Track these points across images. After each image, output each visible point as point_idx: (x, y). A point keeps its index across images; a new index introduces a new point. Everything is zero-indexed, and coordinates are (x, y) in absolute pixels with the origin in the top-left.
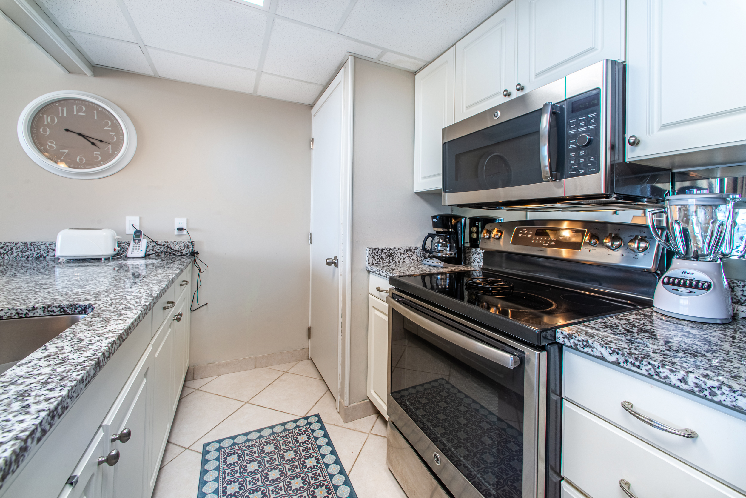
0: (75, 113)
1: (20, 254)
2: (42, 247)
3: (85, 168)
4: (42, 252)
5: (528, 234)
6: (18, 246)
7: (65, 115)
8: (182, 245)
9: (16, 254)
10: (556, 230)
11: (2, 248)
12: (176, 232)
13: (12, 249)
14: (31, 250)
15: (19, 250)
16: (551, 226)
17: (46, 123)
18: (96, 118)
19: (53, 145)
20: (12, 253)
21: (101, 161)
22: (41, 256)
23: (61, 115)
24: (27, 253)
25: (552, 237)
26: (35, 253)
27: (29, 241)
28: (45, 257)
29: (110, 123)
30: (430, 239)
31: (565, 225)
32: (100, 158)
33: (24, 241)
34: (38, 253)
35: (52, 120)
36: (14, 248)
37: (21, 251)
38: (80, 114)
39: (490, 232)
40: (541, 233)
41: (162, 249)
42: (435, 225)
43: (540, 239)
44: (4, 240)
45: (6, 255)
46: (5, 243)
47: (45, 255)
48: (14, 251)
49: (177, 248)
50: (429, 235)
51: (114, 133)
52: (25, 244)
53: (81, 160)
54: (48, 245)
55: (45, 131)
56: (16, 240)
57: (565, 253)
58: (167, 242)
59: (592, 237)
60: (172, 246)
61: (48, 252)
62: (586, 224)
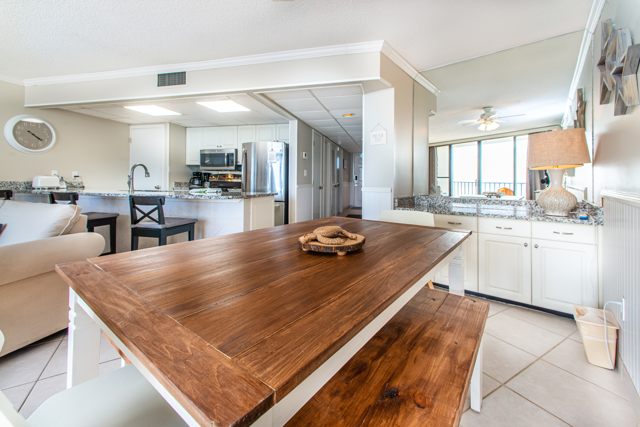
0: (31, 125)
1: (8, 187)
2: (18, 184)
3: (35, 149)
4: (18, 186)
5: (222, 177)
6: (7, 183)
7: (27, 126)
8: (77, 183)
9: (7, 187)
10: (227, 176)
11: (1, 184)
12: (73, 178)
13: (5, 184)
14: (13, 185)
15: (8, 185)
16: (226, 175)
17: (18, 129)
18: (40, 127)
19: (22, 139)
20: (5, 186)
21: (42, 146)
22: (17, 188)
23: (25, 126)
24: (11, 186)
25: (227, 178)
26: (15, 186)
27: (12, 181)
28: (19, 188)
29: (46, 130)
30: (192, 180)
31: (229, 175)
32: (42, 145)
33: (10, 181)
34: (16, 186)
35: (21, 128)
36: (6, 184)
37: (9, 186)
38: (33, 125)
39: (212, 177)
40: (224, 177)
41: (69, 185)
42: (194, 175)
43: (224, 178)
44: (1, 181)
45: (2, 187)
46: (2, 182)
47: (19, 187)
48: (6, 185)
49: (75, 184)
50: (192, 178)
51: (47, 134)
52: (11, 182)
53: (34, 146)
54: (20, 183)
55: (18, 133)
56: (7, 181)
57: (229, 180)
58: (71, 182)
59: (234, 177)
60: (73, 184)
61: (20, 186)
62: (233, 175)
